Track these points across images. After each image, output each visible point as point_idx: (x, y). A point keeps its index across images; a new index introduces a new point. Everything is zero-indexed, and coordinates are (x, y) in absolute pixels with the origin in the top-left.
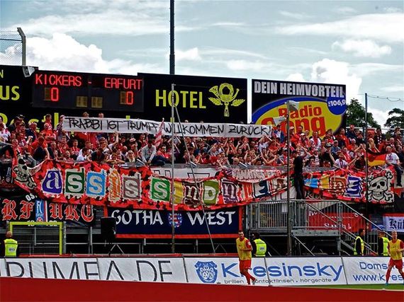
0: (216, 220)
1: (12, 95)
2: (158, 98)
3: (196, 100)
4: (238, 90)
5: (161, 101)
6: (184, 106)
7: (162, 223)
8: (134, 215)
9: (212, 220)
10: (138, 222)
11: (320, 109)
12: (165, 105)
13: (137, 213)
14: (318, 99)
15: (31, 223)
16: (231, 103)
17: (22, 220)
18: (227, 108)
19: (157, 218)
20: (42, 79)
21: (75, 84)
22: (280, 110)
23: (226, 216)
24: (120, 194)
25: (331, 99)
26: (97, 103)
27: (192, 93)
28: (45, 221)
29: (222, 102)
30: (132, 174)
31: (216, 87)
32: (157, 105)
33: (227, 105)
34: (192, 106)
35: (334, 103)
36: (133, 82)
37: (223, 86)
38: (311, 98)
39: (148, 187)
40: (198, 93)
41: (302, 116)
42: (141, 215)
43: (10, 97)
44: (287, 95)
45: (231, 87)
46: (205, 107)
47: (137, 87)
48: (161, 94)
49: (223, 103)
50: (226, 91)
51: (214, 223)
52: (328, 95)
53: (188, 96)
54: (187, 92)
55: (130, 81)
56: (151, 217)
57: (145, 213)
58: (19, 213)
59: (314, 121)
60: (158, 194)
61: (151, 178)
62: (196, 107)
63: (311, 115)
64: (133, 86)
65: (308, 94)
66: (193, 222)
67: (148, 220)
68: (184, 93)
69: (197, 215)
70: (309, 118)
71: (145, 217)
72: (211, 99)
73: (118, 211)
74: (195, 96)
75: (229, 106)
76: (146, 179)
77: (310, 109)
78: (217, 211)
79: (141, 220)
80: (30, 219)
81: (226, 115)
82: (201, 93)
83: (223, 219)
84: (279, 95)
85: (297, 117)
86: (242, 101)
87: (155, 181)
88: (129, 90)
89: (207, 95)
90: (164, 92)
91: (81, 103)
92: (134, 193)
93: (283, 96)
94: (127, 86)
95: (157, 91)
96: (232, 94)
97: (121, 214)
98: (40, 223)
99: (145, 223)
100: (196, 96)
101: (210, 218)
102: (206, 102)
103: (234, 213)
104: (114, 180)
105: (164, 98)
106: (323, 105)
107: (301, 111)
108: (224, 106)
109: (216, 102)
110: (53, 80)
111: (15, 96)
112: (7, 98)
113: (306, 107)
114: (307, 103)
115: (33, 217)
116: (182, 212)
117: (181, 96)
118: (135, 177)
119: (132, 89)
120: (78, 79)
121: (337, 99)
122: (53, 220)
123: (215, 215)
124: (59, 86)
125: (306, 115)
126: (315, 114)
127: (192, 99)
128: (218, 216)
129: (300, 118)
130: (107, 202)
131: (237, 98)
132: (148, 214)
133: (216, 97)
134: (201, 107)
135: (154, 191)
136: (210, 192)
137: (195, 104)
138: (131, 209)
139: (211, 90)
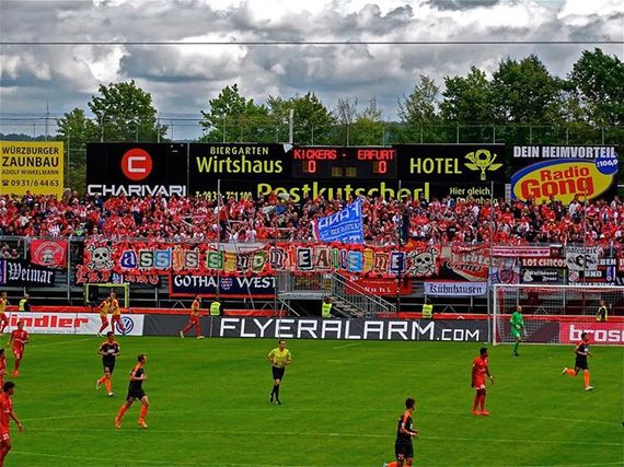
0: (261, 283)
1: (275, 168)
2: (412, 165)
3: (451, 166)
4: (495, 155)
5: (416, 169)
6: (439, 172)
7: (215, 286)
8: (192, 280)
9: (258, 284)
10: (195, 285)
11: (587, 170)
12: (419, 172)
13: (195, 277)
14: (585, 160)
15: (109, 285)
16: (488, 167)
17: (103, 282)
18: (483, 172)
19: (211, 282)
20: (301, 153)
21: (330, 157)
22: (542, 172)
23: (271, 281)
24: (182, 265)
25: (600, 159)
26: (351, 172)
27: (447, 160)
28: (120, 283)
29: (478, 167)
30: (192, 248)
31: (472, 153)
32: (412, 172)
33: (483, 170)
34: (447, 172)
35: (603, 164)
36: (385, 153)
37: (479, 152)
38: (578, 159)
39: (205, 259)
40: (454, 160)
41: (567, 176)
42: (198, 279)
43: (274, 170)
44: (550, 158)
45: (488, 153)
46: (460, 172)
47: (390, 157)
48: (416, 162)
49: (480, 167)
50: (483, 157)
51: (260, 286)
52: (597, 156)
53: (443, 163)
54: (443, 159)
55: (382, 152)
56: (206, 281)
57: (201, 277)
58: (101, 277)
59: (580, 181)
60: (212, 264)
61: (207, 252)
62: (451, 172)
63: (577, 175)
64: (385, 157)
65: (574, 155)
66: (242, 285)
67: (203, 283)
68: (439, 160)
69: (245, 280)
70: (575, 179)
71: (201, 281)
72: (467, 165)
73: (180, 276)
74: (450, 163)
75: (486, 171)
76: (203, 252)
77: (576, 171)
78: (263, 277)
79: (198, 283)
80: (108, 282)
81: (483, 179)
82: (456, 160)
83: (269, 283)
84: (540, 158)
85: (561, 177)
86: (500, 165)
87: (210, 254)
88: (381, 160)
89: (463, 161)
90: (419, 160)
91: (336, 173)
92: (193, 264)
93: (546, 158)
94: (379, 156)
95: (412, 160)
96: (489, 159)
97: (182, 278)
98: (116, 284)
99: (201, 285)
100: (452, 163)
101: (256, 282)
102: (461, 167)
104: (178, 254)
105: (419, 165)
106: (592, 167)
107: (566, 172)
109: (472, 167)
110: (310, 154)
111: (278, 169)
112: (271, 171)
113: (571, 169)
114: (573, 165)
115: (111, 280)
116: (233, 276)
117: (436, 163)
118: (195, 250)
119: (385, 160)
120: (333, 152)
121: (607, 159)
123: (260, 280)
124: (315, 159)
125: (572, 176)
126: (582, 174)
127: (447, 166)
128: (264, 281)
129: (565, 179)
130: (172, 271)
131: (495, 162)
132: (203, 278)
134: (456, 171)
135: (209, 261)
136: (259, 261)
137: (450, 169)
138: (190, 275)
139: (467, 157)
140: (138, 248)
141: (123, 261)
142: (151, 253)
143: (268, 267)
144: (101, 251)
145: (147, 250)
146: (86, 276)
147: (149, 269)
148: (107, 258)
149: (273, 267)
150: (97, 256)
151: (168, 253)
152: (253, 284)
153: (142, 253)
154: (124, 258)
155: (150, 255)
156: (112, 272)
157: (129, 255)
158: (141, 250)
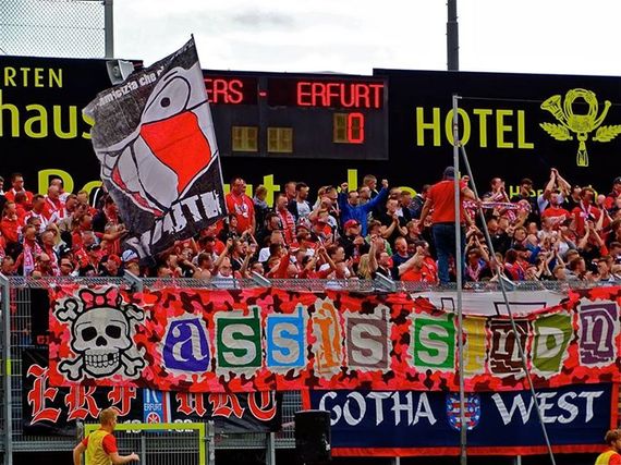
0: (556, 411)
1: (82, 127)
2: (421, 126)
3: (509, 128)
4: (608, 104)
5: (429, 134)
6: (483, 143)
7: (433, 421)
8: (371, 404)
9: (548, 413)
10: (380, 418)
12: (437, 142)
13: (378, 397)
15: (132, 427)
16: (593, 134)
18: (582, 147)
19: (423, 410)
21: (228, 99)
23: (581, 403)
24: (338, 359)
26: (280, 141)
27: (501, 114)
28: (164, 420)
29: (571, 133)
30: (368, 308)
31: (556, 98)
32: (421, 142)
33: (582, 139)
34: (501, 144)
36: (362, 91)
37: (572, 95)
39: (405, 339)
40: (516, 114)
42: (388, 403)
43: (80, 133)
45: (591, 98)
46: (531, 146)
47: (372, 101)
48: (428, 118)
49: (574, 134)
50: (580, 107)
51: (551, 420)
53: (491, 121)
54: (490, 112)
55: (355, 88)
56: (409, 407)
57: (396, 397)
58: (104, 403)
60: (426, 360)
61: (413, 316)
62: (510, 145)
64: (362, 101)
66: (507, 418)
67: (404, 414)
68: (483, 114)
69: (518, 400)
71: (397, 408)
72: (546, 127)
73: (333, 395)
74: (508, 120)
75: (588, 142)
76: (400, 320)
78: (561, 390)
79: (389, 414)
80: (131, 417)
81: (582, 163)
82: (521, 114)
83: (574, 410)
86: (618, 130)
87: (420, 324)
88: (353, 109)
89: (537, 117)
90: (436, 111)
91: (242, 142)
92: (371, 356)
94: (348, 99)
95: (420, 111)
96: (595, 113)
98: (153, 425)
99: (398, 420)
100: (512, 121)
101: (543, 407)
102: (533, 133)
103: (598, 394)
104: (325, 324)
105: (436, 126)
108: (576, 143)
109: (558, 133)
111: (89, 129)
112: (73, 134)
115: (137, 412)
116: (482, 392)
117: (475, 120)
118: (377, 314)
119: (361, 108)
120: (236, 86)
122: (183, 417)
123: (554, 400)
127: (501, 129)
128: (562, 403)
130: (312, 380)
131: (607, 122)
132: (403, 401)
133: (557, 122)
134: (522, 144)
135: (419, 347)
136: (551, 340)
137: (510, 137)
138: (365, 388)
139: (545, 106)
140: (209, 309)
141: (168, 350)
142: (254, 323)
143: (573, 357)
144: (100, 318)
145: (237, 315)
146: (59, 402)
147: (250, 373)
148: (122, 342)
149: (588, 359)
150: (89, 334)
151: (298, 322)
152: (535, 414)
153: (223, 323)
154: (171, 340)
155: (248, 331)
156: (143, 384)
157: (186, 333)
158: (218, 315)
